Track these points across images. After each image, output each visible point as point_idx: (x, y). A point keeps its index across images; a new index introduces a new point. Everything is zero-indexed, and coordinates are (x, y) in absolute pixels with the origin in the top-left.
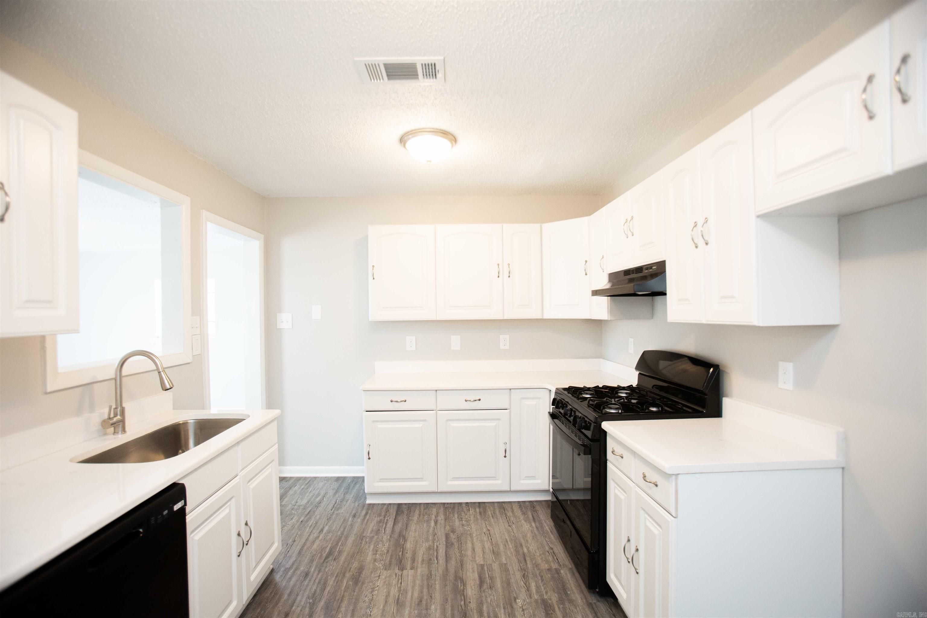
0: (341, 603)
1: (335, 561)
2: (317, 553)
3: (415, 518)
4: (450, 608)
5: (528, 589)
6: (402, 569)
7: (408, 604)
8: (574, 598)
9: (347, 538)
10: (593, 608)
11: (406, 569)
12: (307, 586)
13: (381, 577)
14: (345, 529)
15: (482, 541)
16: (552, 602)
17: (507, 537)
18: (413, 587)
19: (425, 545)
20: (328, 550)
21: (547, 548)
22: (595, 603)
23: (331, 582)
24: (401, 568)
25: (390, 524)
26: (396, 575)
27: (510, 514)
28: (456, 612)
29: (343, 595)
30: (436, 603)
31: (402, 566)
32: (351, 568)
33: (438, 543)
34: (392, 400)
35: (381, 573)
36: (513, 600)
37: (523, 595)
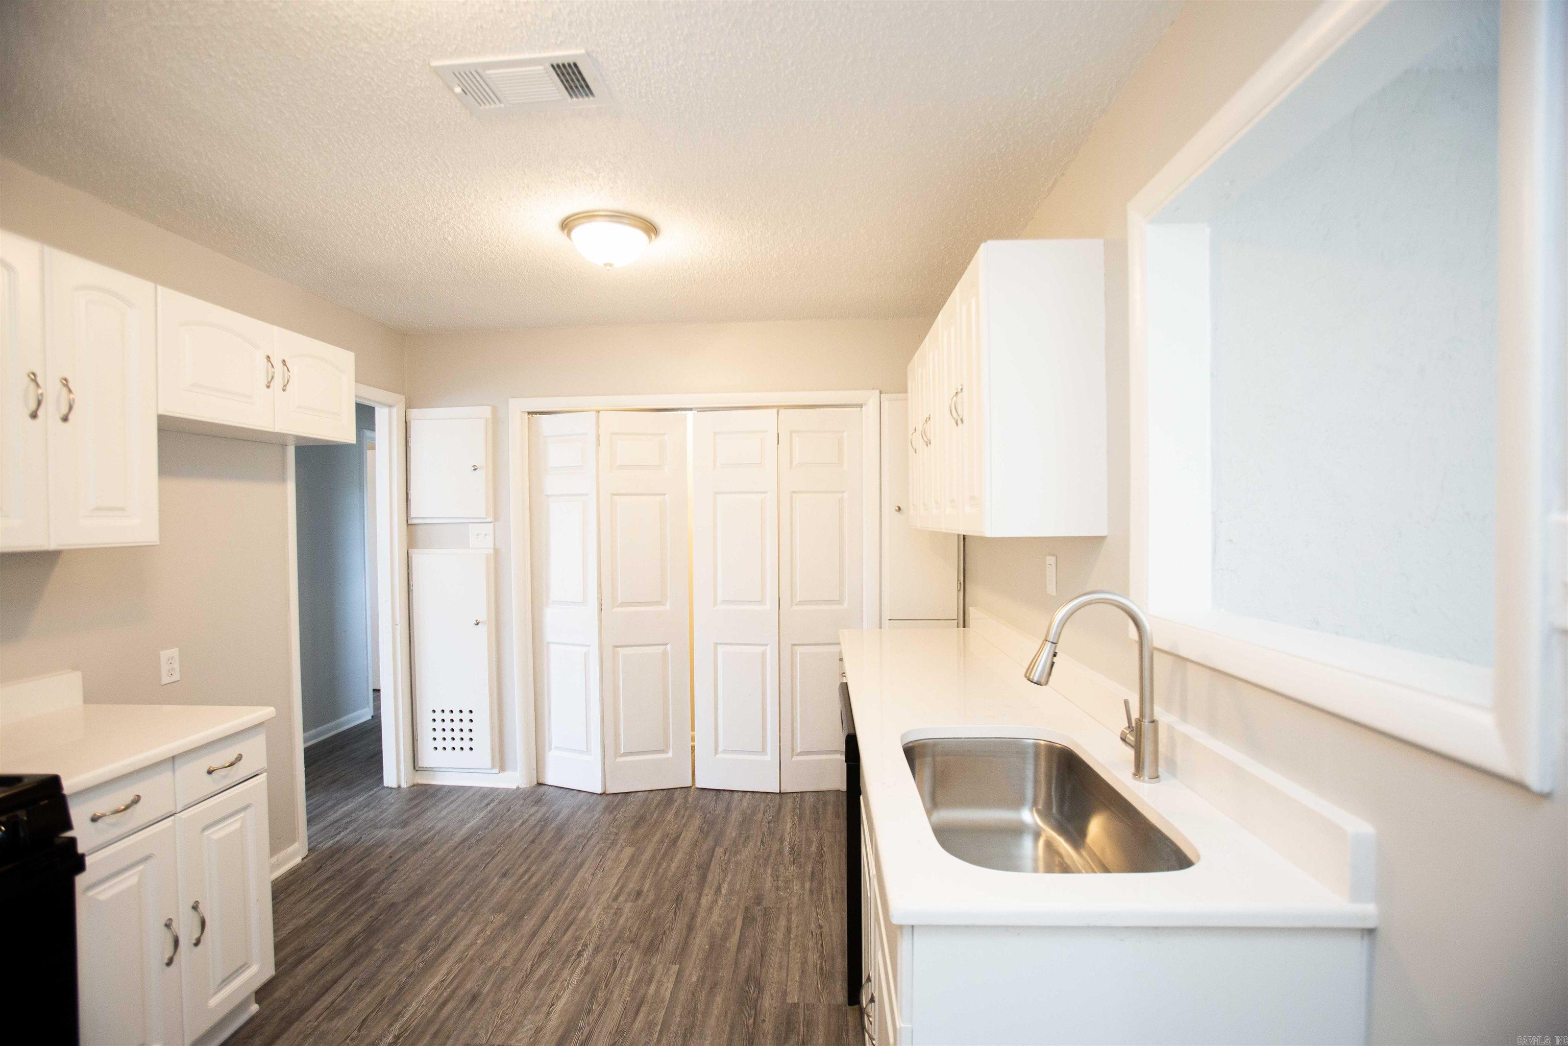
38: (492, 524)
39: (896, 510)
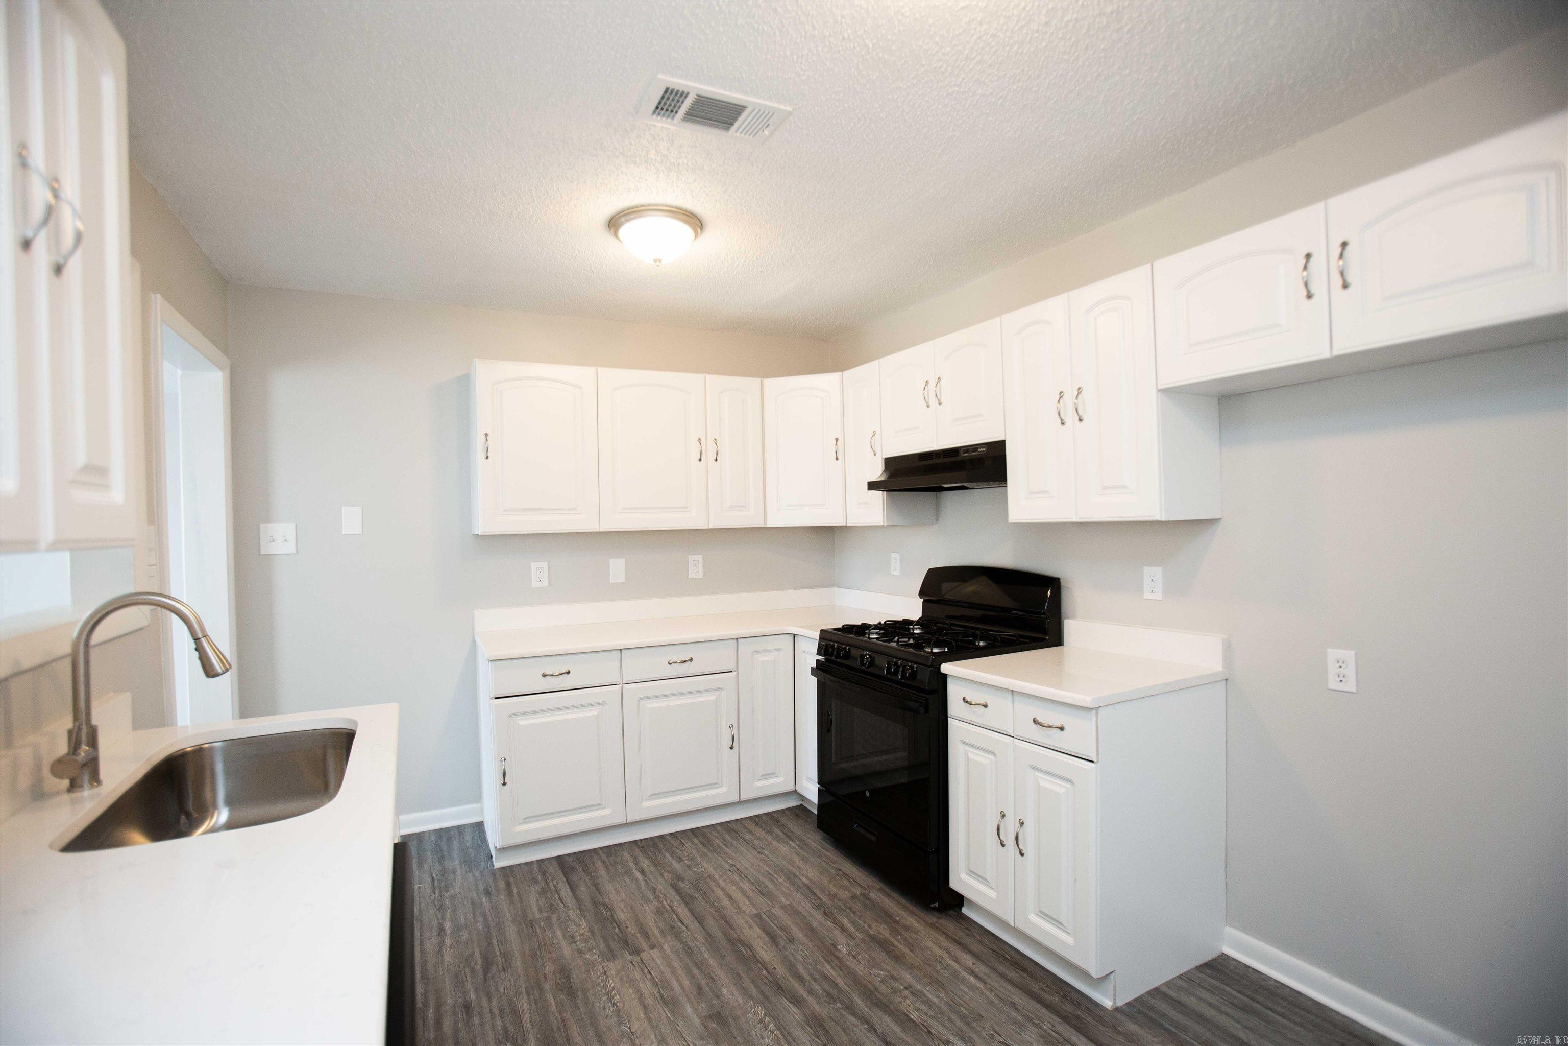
0: (566, 1030)
1: (508, 971)
2: (461, 969)
3: (602, 872)
4: (752, 986)
5: (843, 929)
6: (636, 952)
7: (683, 999)
8: (908, 924)
9: (500, 929)
10: (938, 929)
11: (644, 951)
12: (482, 1024)
13: (608, 973)
14: (485, 916)
15: (733, 882)
16: (884, 935)
17: (767, 869)
18: (674, 972)
19: (649, 909)
20: (478, 957)
21: (833, 871)
22: (937, 922)
23: (524, 1005)
24: (633, 950)
25: (565, 891)
26: (633, 964)
27: (748, 836)
28: (763, 987)
29: (562, 1018)
30: (726, 984)
31: (633, 948)
32: (545, 975)
33: (669, 902)
34: (543, 674)
35: (605, 967)
36: (832, 949)
37: (841, 939)
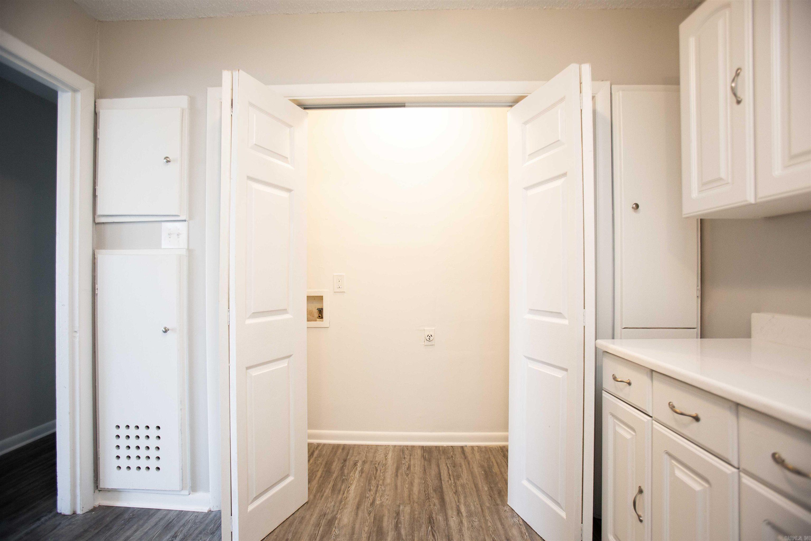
38: (186, 223)
39: (633, 208)
